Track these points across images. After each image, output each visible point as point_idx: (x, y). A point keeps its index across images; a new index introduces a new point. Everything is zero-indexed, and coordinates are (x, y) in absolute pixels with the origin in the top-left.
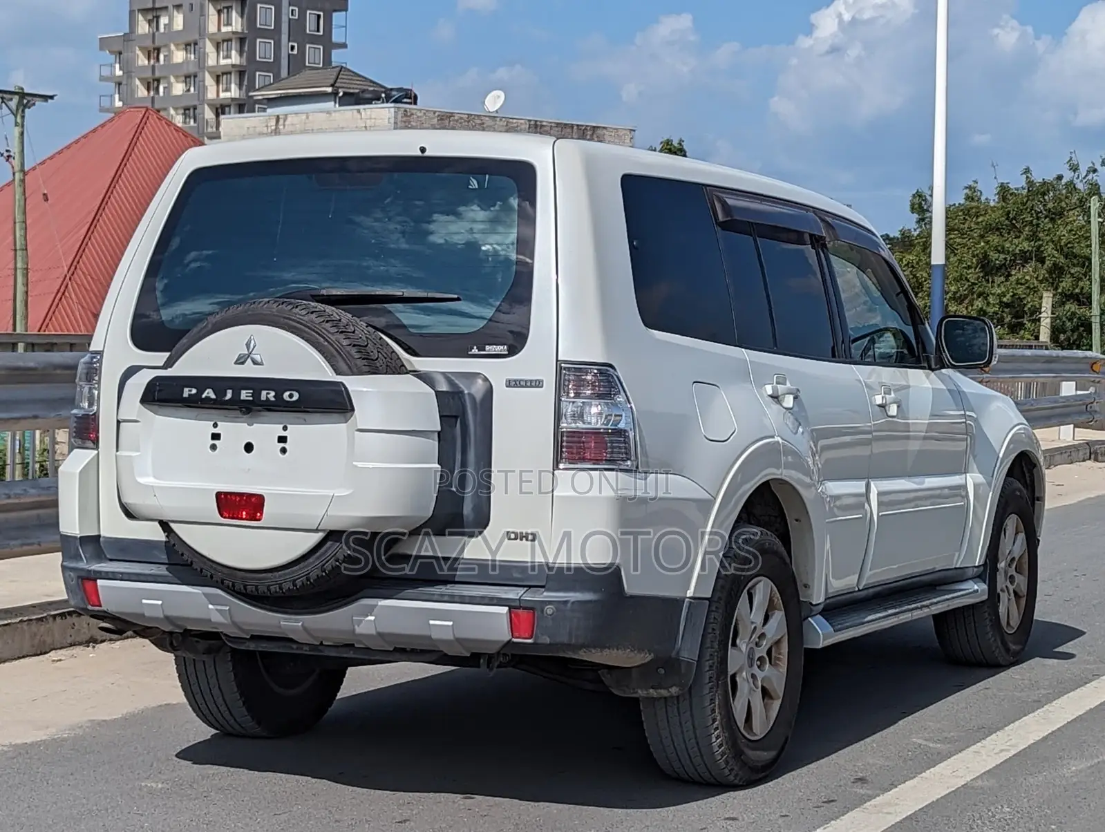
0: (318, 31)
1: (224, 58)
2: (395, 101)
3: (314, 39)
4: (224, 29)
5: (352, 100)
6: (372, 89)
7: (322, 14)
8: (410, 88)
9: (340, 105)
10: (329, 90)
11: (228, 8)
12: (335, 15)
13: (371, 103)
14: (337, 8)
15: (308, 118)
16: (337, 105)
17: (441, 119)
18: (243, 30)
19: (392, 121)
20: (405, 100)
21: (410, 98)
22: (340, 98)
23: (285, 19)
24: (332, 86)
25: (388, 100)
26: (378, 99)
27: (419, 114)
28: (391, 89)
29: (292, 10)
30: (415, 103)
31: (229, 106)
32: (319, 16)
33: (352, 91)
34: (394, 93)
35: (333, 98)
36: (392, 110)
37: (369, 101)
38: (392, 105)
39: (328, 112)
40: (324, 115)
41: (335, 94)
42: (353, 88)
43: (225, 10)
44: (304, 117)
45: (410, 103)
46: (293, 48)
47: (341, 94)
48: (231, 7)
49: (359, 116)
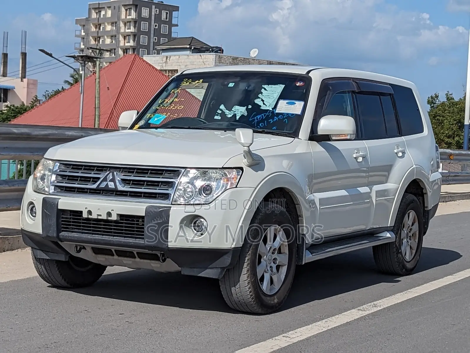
0: (167, 19)
1: (127, 29)
2: (215, 52)
3: (165, 22)
4: (128, 17)
5: (197, 51)
6: (205, 47)
7: (168, 12)
8: (220, 47)
9: (192, 53)
10: (188, 46)
11: (130, 9)
12: (174, 12)
13: (205, 52)
14: (174, 10)
15: (179, 57)
16: (191, 53)
17: (233, 60)
18: (136, 18)
19: (214, 60)
20: (219, 52)
21: (221, 51)
22: (192, 50)
23: (153, 14)
24: (189, 45)
25: (212, 51)
26: (208, 51)
27: (225, 57)
28: (213, 47)
29: (156, 10)
30: (223, 53)
31: (129, 49)
32: (167, 13)
33: (197, 47)
34: (214, 49)
35: (189, 50)
36: (214, 55)
37: (204, 52)
38: (215, 53)
39: (188, 56)
40: (186, 57)
41: (190, 48)
42: (198, 46)
43: (129, 10)
44: (178, 57)
45: (221, 53)
46: (156, 26)
47: (193, 48)
48: (131, 8)
49: (200, 58)
